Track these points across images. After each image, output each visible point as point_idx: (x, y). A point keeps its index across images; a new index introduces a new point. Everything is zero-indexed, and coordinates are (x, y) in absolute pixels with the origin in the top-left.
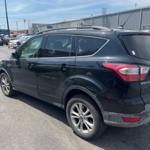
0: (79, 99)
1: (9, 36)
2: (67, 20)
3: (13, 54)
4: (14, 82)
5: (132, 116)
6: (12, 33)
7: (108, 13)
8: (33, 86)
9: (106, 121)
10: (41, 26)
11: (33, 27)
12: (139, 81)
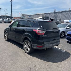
0: (27, 41)
1: (12, 19)
2: (38, 14)
3: (9, 26)
4: (9, 36)
5: (40, 45)
6: (14, 18)
7: (56, 11)
8: (14, 37)
9: (33, 47)
10: (26, 15)
11: (23, 16)
12: (42, 35)
